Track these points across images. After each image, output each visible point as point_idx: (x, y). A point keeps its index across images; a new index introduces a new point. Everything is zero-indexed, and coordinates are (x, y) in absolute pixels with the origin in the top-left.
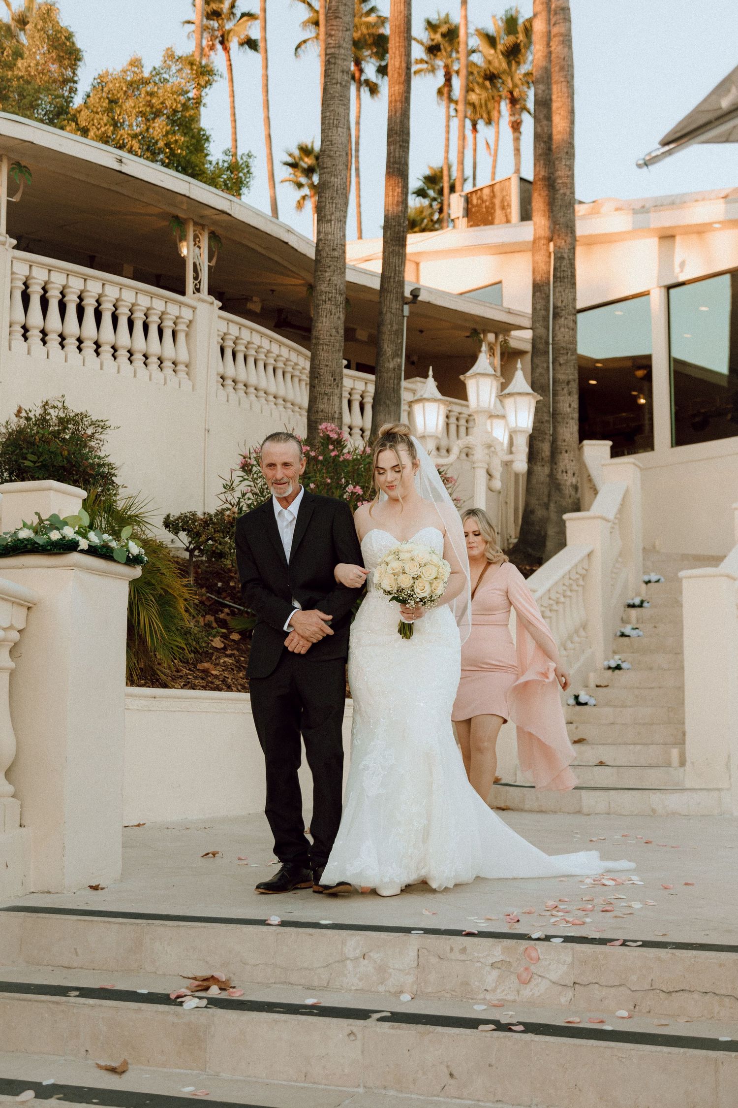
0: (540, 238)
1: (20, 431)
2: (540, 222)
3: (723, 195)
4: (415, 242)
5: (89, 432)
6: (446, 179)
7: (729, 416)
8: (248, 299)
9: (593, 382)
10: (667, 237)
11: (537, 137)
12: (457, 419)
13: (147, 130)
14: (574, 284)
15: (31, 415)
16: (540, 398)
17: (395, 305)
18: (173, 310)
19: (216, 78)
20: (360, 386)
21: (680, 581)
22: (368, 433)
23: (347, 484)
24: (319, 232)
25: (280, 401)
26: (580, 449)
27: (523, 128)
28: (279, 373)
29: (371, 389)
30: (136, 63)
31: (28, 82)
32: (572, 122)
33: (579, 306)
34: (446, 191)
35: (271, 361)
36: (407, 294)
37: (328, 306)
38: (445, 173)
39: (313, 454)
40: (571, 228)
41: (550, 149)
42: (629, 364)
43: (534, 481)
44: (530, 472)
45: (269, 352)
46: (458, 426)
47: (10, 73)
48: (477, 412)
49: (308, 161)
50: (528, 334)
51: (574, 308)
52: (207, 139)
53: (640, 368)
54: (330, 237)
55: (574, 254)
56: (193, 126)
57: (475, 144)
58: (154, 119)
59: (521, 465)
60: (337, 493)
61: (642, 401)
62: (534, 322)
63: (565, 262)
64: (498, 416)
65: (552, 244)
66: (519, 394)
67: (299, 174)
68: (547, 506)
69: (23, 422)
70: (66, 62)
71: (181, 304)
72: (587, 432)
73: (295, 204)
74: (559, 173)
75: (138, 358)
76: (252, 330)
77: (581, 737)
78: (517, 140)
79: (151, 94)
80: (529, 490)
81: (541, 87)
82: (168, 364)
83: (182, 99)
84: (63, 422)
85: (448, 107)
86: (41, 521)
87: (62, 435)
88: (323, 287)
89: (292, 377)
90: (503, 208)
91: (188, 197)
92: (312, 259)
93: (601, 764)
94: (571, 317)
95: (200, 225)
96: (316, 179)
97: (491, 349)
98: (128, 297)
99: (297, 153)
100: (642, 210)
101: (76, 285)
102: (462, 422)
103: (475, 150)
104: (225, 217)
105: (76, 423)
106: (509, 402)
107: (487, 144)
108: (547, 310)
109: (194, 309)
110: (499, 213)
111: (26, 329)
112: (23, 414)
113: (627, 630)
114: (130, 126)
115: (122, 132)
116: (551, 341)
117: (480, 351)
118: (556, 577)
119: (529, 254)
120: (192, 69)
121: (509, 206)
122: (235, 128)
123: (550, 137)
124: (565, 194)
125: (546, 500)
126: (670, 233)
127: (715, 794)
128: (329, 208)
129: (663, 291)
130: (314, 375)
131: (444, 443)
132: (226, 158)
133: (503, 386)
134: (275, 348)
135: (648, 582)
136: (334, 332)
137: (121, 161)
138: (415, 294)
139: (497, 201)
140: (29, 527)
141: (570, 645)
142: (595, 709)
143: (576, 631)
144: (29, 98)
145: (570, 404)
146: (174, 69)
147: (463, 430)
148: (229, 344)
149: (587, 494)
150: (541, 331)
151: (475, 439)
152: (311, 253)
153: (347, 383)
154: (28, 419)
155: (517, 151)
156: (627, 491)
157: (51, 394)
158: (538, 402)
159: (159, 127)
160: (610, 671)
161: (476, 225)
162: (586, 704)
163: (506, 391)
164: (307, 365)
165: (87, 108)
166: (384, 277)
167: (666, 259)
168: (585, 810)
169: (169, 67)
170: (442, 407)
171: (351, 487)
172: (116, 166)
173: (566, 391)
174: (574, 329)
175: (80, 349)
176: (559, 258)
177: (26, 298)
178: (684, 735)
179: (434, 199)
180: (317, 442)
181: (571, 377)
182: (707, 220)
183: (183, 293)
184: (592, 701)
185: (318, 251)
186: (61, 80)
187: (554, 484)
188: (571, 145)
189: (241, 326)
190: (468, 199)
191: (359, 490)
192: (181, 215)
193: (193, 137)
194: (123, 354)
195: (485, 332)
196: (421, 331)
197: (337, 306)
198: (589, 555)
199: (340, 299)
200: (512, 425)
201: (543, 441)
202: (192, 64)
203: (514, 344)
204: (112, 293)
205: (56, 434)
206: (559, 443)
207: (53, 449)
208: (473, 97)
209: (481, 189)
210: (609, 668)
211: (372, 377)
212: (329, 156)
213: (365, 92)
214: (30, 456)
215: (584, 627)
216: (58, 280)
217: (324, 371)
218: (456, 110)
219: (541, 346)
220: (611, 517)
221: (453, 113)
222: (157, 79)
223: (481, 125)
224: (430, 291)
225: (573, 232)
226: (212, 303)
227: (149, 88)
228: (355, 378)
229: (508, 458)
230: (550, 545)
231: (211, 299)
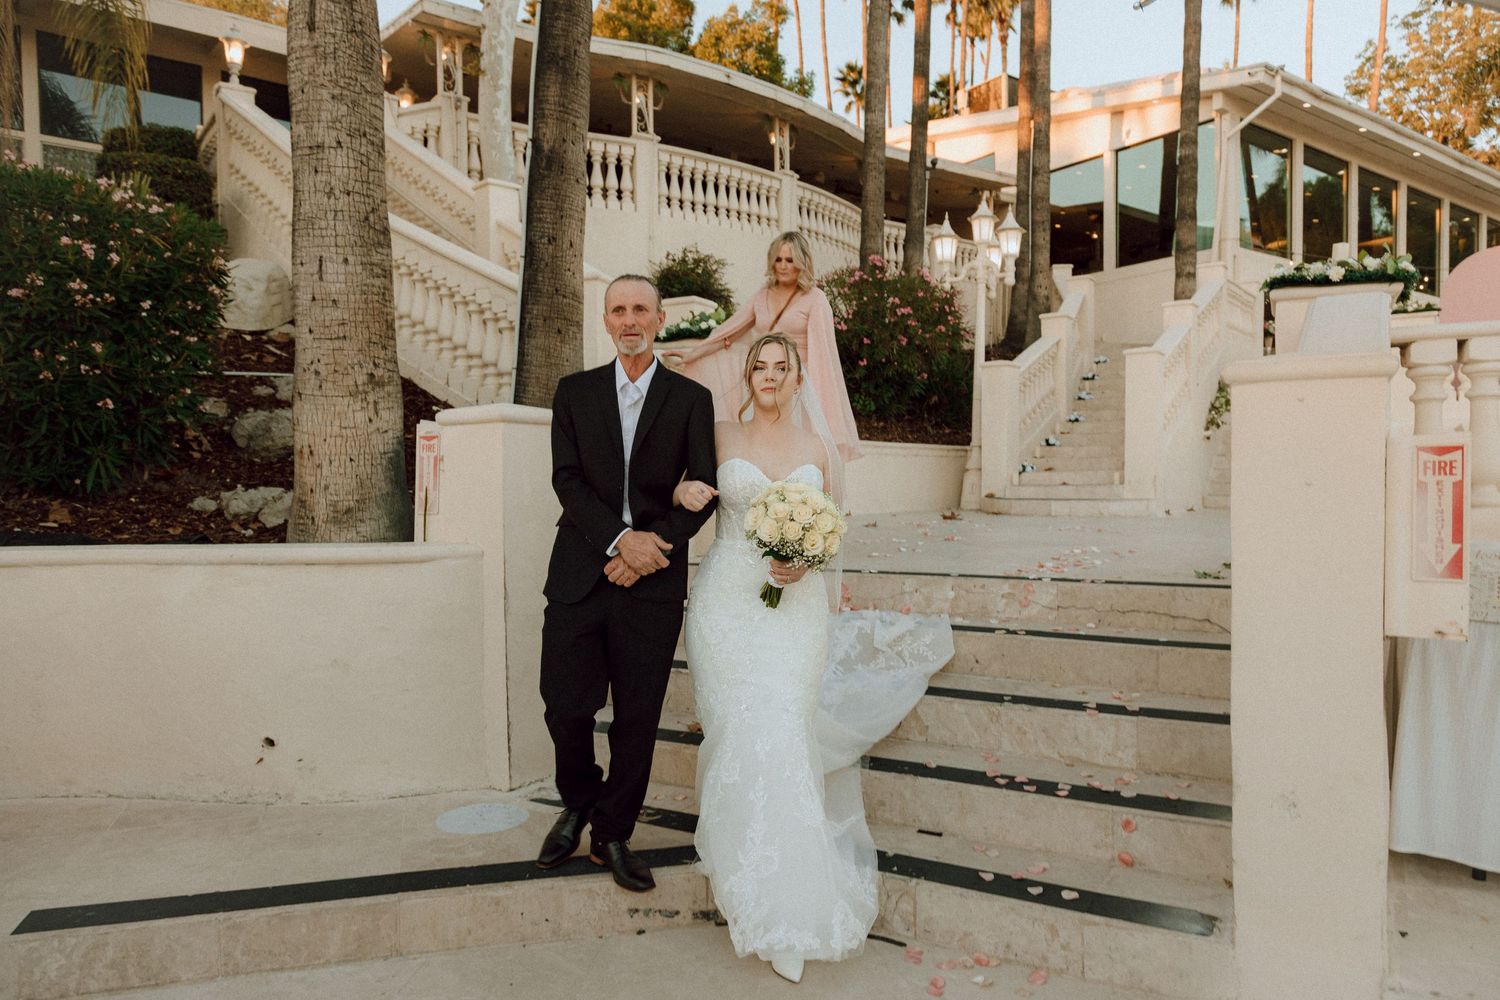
0: (1024, 118)
1: (669, 269)
2: (1024, 107)
3: (1160, 78)
4: (934, 127)
5: (714, 267)
6: (951, 82)
7: (1157, 247)
8: (816, 173)
9: (1058, 226)
10: (1118, 113)
11: (1023, 42)
12: (963, 253)
13: (742, 58)
14: (1048, 150)
15: (676, 258)
16: (1024, 231)
17: (920, 171)
18: (767, 182)
19: (789, 16)
20: (894, 232)
21: (1124, 357)
22: (901, 265)
23: (889, 297)
24: (866, 120)
25: (840, 244)
26: (1051, 270)
27: (1009, 41)
28: (839, 224)
29: (903, 234)
30: (733, 9)
31: (659, 29)
32: (1050, 28)
33: (1052, 167)
34: (952, 92)
35: (834, 216)
36: (929, 164)
37: (874, 173)
38: (951, 78)
39: (865, 277)
40: (1047, 109)
41: (1032, 51)
42: (1085, 210)
43: (1017, 295)
44: (1014, 288)
45: (832, 209)
46: (963, 258)
47: (647, 23)
48: (980, 244)
49: (853, 76)
50: (1013, 190)
51: (1048, 167)
52: (784, 63)
53: (1094, 212)
54: (875, 123)
55: (1049, 127)
56: (774, 53)
57: (973, 56)
58: (746, 50)
59: (1011, 280)
60: (882, 303)
61: (1095, 236)
62: (1018, 180)
63: (1043, 134)
64: (994, 246)
65: (1032, 122)
66: (1011, 229)
67: (846, 85)
68: (1026, 313)
69: (671, 263)
70: (685, 12)
71: (772, 177)
72: (1056, 258)
73: (844, 108)
74: (1039, 68)
75: (744, 216)
76: (820, 194)
77: (1051, 466)
78: (1004, 50)
79: (744, 32)
80: (1013, 301)
81: (1027, 3)
82: (764, 221)
83: (766, 34)
84: (697, 262)
85: (953, 29)
86: (694, 317)
87: (697, 270)
88: (870, 160)
89: (848, 226)
90: (996, 99)
91: (776, 101)
92: (860, 142)
93: (1064, 484)
94: (1045, 175)
95: (783, 120)
96: (859, 89)
97: (988, 202)
98: (736, 174)
99: (845, 70)
100: (1100, 93)
101: (701, 167)
102: (966, 255)
103: (973, 60)
104: (801, 113)
105: (705, 262)
106: (1002, 236)
107: (982, 55)
108: (1028, 171)
109: (781, 181)
110: (992, 103)
111: (669, 199)
112: (670, 257)
113: (1083, 395)
114: (730, 56)
115: (724, 60)
116: (1030, 193)
117: (979, 203)
118: (1034, 358)
119: (1016, 131)
120: (772, 11)
121: (1000, 97)
122: (801, 54)
123: (1032, 41)
124: (1043, 83)
125: (1025, 308)
126: (1119, 109)
127: (1145, 502)
128: (874, 102)
129: (1114, 154)
130: (864, 223)
131: (954, 270)
132: (798, 75)
133: (997, 225)
134: (836, 207)
135: (1097, 363)
136: (878, 192)
137: (728, 77)
138: (934, 163)
139: (991, 94)
140: (687, 321)
141: (1042, 405)
142: (1059, 449)
143: (1048, 396)
144: (661, 40)
145: (1044, 238)
146: (759, 12)
147: (966, 260)
148: (805, 204)
149: (1054, 301)
150: (1023, 186)
151: (978, 262)
152: (861, 138)
153: (887, 230)
154: (674, 260)
155: (1004, 58)
156: (1084, 300)
157: (688, 243)
158: (1023, 235)
159: (751, 54)
160: (1070, 424)
161: (975, 112)
162: (1054, 445)
163: (1001, 227)
164: (859, 219)
165: (701, 44)
166: (912, 153)
167: (1116, 130)
168: (1053, 514)
169: (756, 11)
170: (955, 241)
171: (891, 300)
172: (725, 80)
173: (1041, 229)
174: (1048, 183)
175: (705, 212)
176: (1038, 131)
177: (668, 178)
178: (1123, 464)
179: (943, 99)
180: (867, 269)
181: (1045, 218)
182: (1149, 98)
183: (772, 169)
184: (1058, 443)
185: (866, 134)
186: (681, 24)
187: (1032, 295)
188: (1048, 45)
189: (813, 191)
190: (970, 94)
191: (897, 301)
192: (771, 114)
193: (773, 61)
194: (734, 214)
195: (983, 190)
196: (937, 192)
197: (880, 173)
198: (1057, 343)
199: (882, 168)
200: (1005, 251)
201: (1024, 266)
202: (772, 7)
203: (1003, 198)
204: (725, 172)
205: (693, 270)
206: (1037, 266)
207: (690, 279)
208: (972, 20)
209: (980, 86)
210: (1070, 421)
211: (904, 225)
212: (873, 63)
213: (893, 22)
214: (677, 286)
215: (1053, 393)
216: (689, 164)
217: (870, 220)
218: (959, 31)
219: (1023, 198)
220: (1074, 316)
221: (957, 33)
222: (748, 19)
223: (977, 40)
224: (944, 161)
225: (1048, 111)
226: (792, 176)
227: (743, 27)
228: (891, 226)
229: (1001, 275)
230: (1027, 339)
231: (792, 173)
